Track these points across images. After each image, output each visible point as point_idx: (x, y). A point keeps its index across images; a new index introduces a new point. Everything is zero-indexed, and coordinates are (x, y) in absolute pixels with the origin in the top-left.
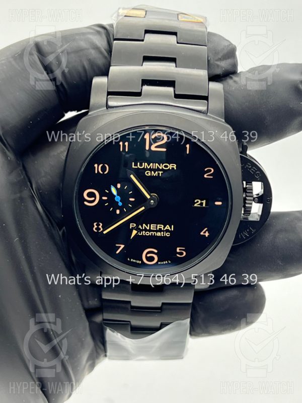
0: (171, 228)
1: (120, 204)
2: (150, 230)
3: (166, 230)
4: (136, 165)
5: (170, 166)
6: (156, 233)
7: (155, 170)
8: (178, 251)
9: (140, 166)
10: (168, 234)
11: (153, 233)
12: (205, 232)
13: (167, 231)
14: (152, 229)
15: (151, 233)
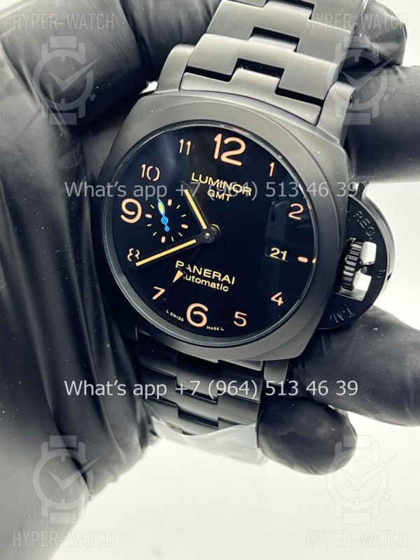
0: (231, 280)
1: (167, 229)
2: (202, 277)
3: (224, 281)
4: (197, 177)
5: (243, 190)
6: (209, 282)
7: (221, 191)
8: (237, 316)
9: (202, 180)
10: (226, 289)
11: (206, 282)
12: (277, 298)
13: (225, 283)
14: (204, 275)
15: (203, 281)
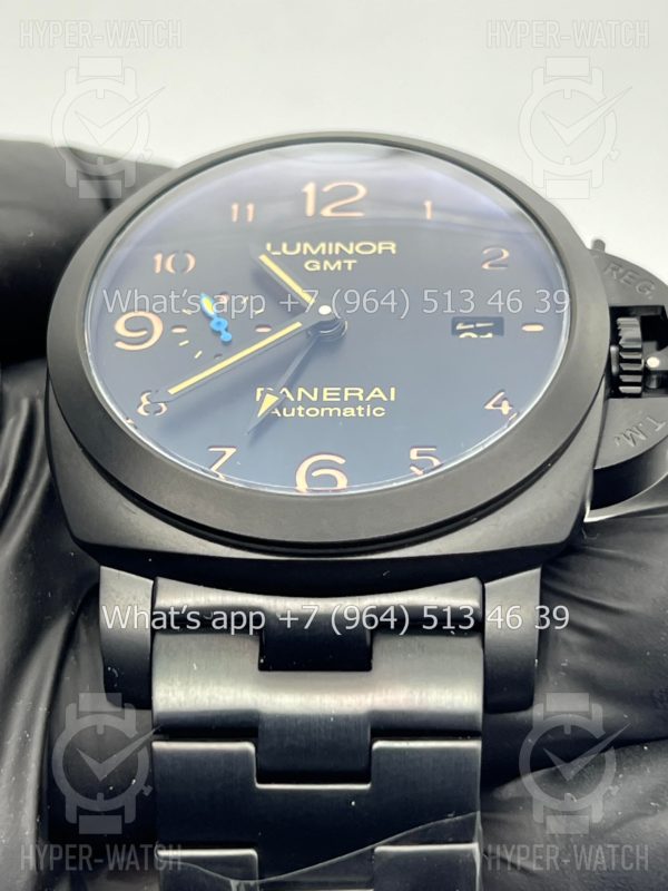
2: (320, 403)
5: (379, 248)
7: (333, 258)
9: (288, 250)
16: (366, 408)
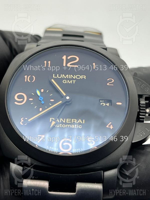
0: (83, 122)
3: (79, 123)
4: (56, 76)
5: (81, 77)
6: (70, 125)
8: (89, 140)
9: (59, 76)
10: (80, 126)
12: (110, 126)
14: (67, 122)
15: (66, 125)
16: (77, 125)
